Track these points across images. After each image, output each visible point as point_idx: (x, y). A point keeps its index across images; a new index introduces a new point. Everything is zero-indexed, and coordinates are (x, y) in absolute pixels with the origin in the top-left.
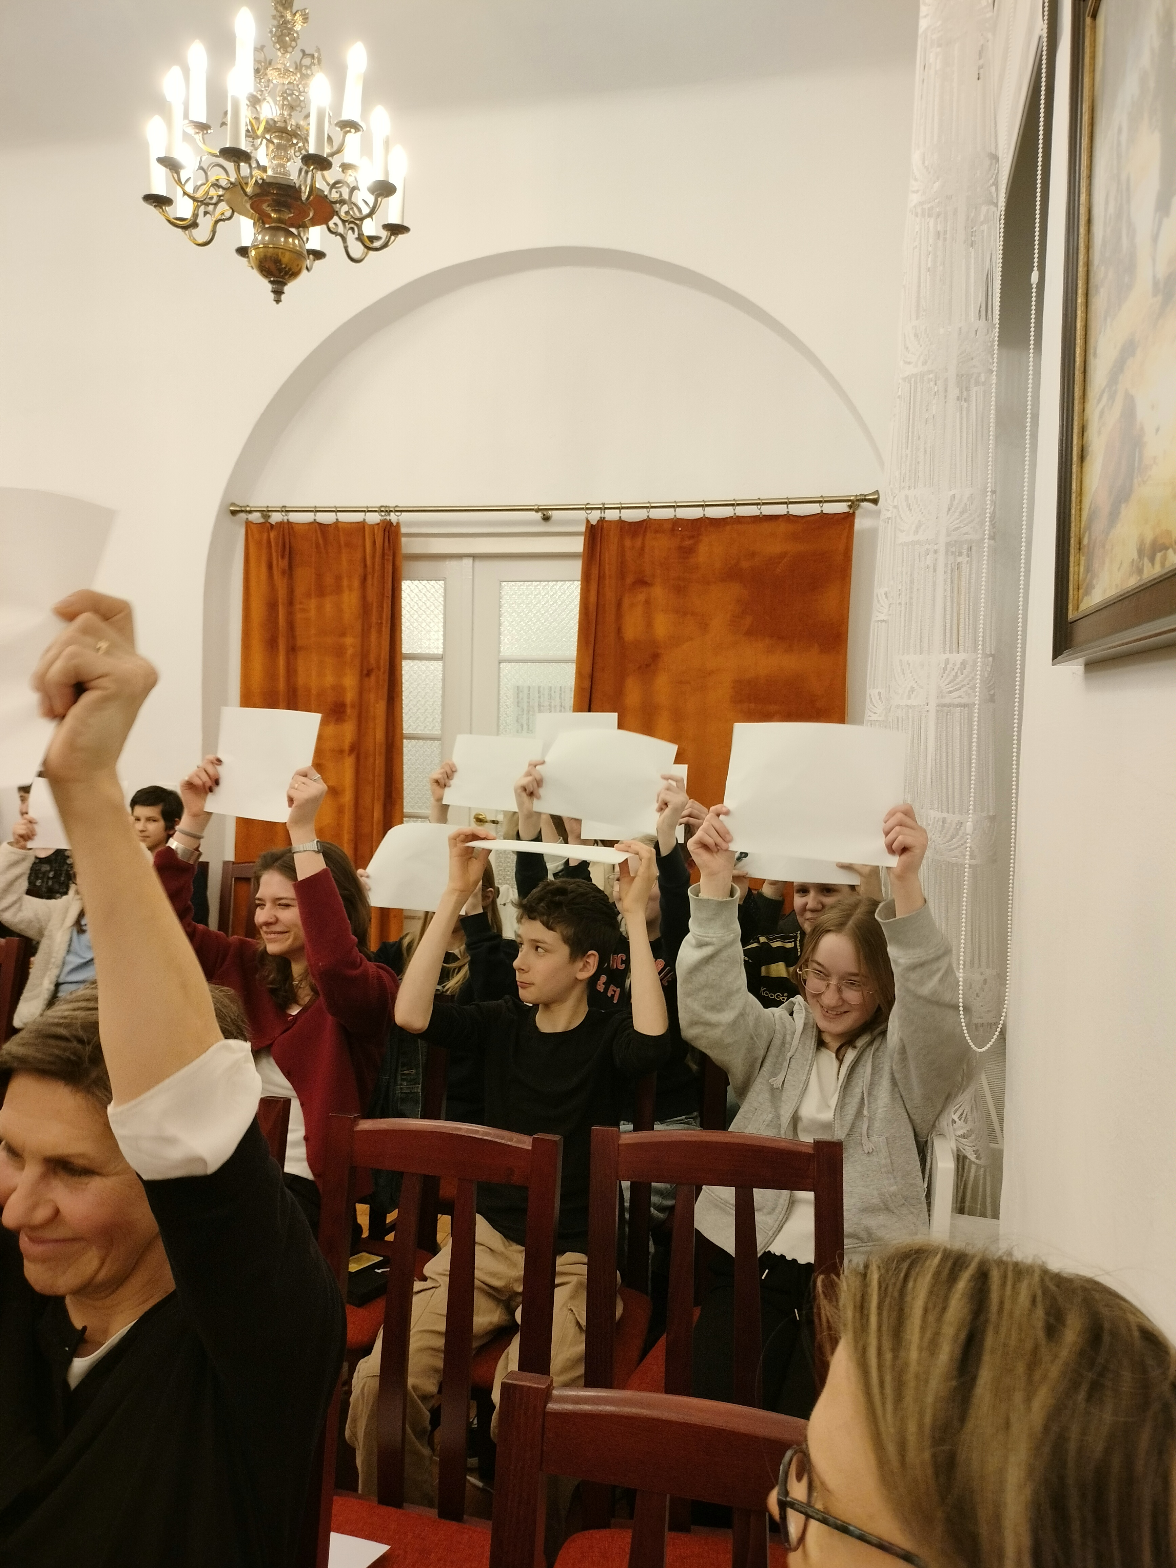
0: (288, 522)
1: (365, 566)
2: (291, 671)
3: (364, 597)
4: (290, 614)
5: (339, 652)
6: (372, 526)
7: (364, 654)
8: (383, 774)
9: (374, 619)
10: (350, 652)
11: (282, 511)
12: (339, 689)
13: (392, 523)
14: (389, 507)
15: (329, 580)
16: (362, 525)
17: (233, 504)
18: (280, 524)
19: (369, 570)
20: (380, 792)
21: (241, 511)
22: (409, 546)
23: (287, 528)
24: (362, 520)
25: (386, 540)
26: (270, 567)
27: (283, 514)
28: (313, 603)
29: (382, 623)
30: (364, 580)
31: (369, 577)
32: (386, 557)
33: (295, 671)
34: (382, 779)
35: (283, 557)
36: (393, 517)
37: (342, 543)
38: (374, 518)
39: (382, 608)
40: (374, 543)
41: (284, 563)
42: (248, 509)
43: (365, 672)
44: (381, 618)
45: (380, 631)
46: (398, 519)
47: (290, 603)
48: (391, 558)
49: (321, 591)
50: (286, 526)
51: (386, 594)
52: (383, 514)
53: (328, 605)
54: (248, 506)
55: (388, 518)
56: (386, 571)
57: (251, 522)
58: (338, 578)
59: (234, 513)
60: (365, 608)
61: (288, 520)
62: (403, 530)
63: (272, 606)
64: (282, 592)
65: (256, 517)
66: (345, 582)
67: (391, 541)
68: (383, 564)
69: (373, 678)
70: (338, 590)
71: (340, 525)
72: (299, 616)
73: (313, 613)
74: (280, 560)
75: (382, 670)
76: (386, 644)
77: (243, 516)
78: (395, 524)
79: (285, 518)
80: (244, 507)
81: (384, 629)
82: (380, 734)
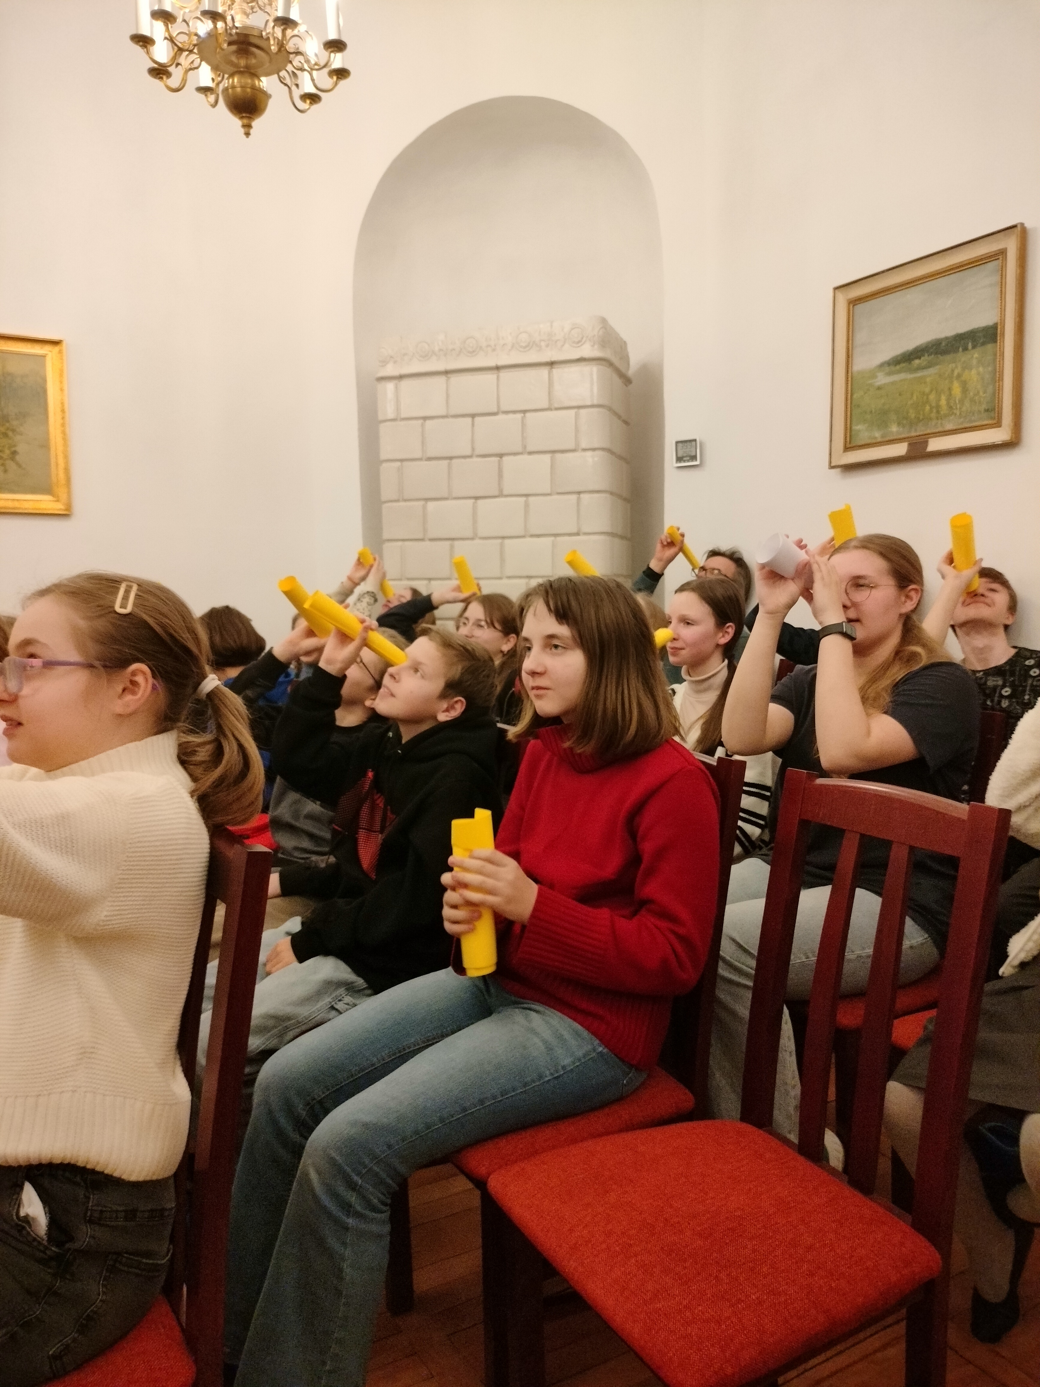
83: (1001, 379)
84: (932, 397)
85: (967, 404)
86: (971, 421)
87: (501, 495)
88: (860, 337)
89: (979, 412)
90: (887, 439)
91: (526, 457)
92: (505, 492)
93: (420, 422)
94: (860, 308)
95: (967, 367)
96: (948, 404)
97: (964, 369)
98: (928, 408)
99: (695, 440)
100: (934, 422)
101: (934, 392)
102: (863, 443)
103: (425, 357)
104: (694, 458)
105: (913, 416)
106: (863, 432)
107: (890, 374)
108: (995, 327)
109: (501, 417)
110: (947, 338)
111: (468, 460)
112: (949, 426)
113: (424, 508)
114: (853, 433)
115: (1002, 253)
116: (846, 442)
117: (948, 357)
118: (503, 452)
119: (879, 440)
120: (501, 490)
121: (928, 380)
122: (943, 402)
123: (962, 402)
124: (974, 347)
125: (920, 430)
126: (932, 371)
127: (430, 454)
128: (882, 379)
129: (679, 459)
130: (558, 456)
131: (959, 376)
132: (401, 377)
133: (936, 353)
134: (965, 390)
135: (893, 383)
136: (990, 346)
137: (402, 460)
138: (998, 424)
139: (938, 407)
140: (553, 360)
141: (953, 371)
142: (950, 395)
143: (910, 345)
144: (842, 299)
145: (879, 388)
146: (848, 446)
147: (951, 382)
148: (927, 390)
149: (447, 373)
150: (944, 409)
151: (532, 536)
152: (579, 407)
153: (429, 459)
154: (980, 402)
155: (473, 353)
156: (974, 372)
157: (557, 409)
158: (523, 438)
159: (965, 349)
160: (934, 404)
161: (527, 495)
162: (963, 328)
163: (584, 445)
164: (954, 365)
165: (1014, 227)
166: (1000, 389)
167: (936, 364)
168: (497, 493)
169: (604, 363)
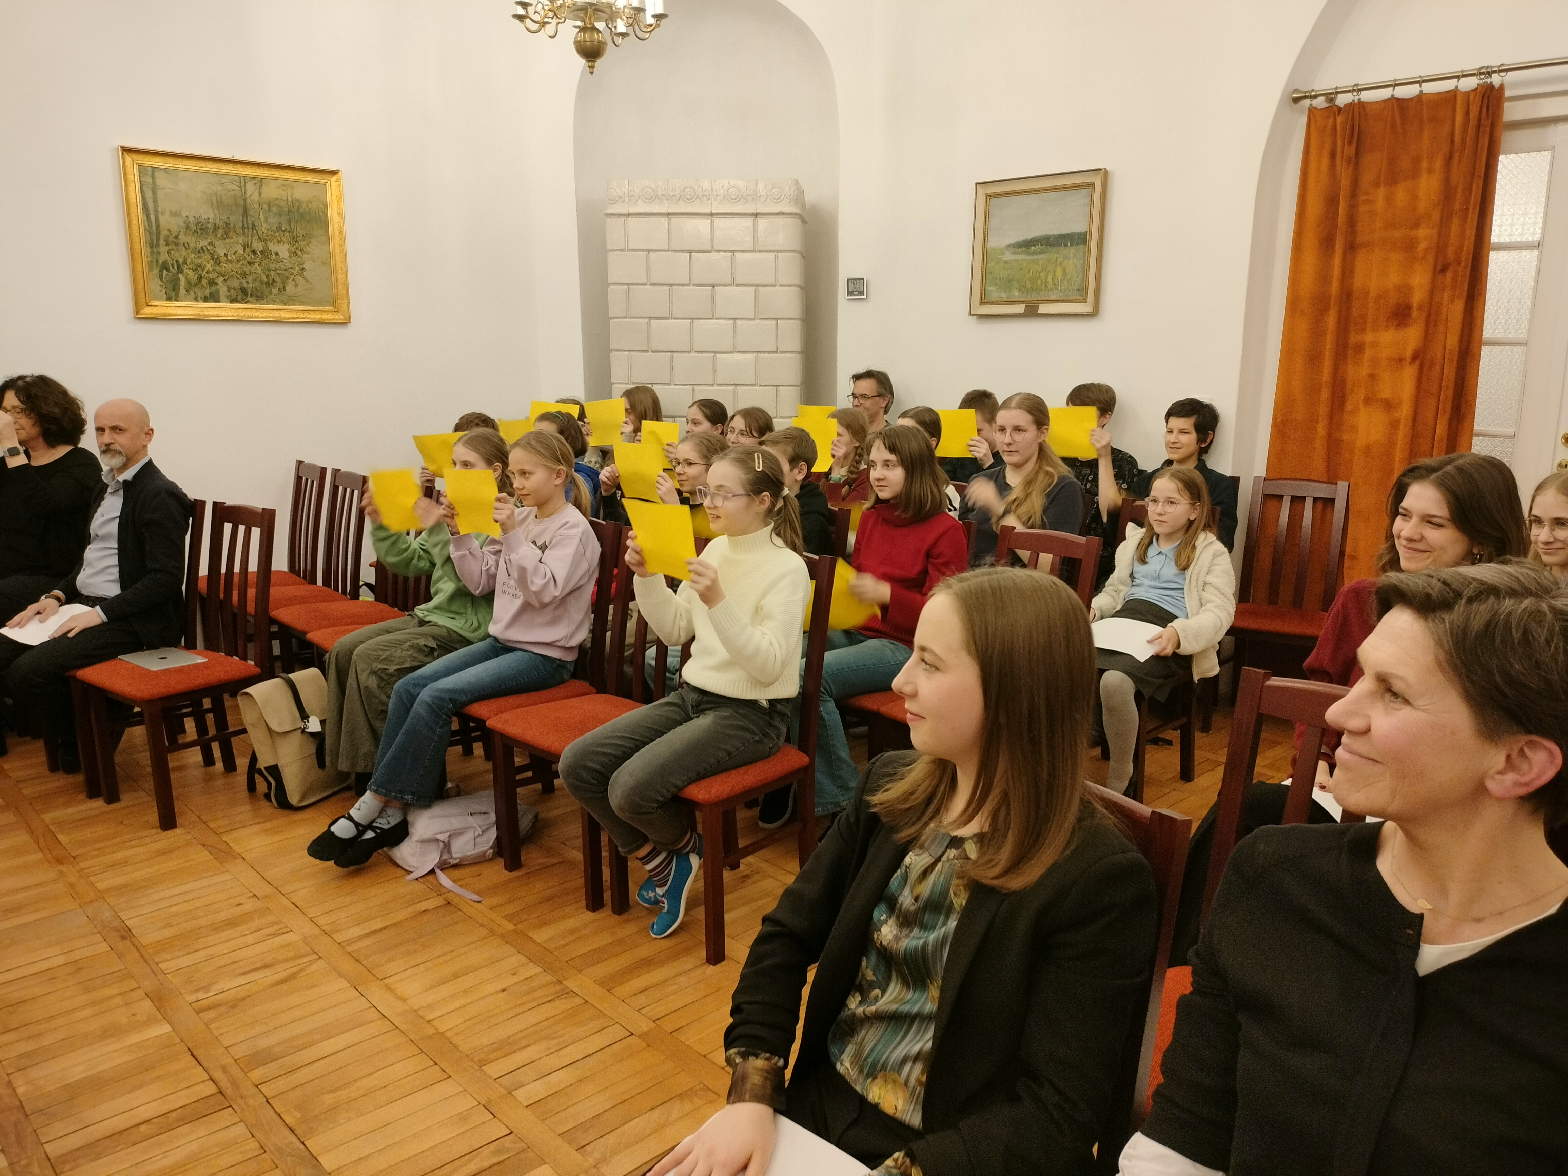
0: (1361, 103)
1: (1452, 142)
2: (1347, 272)
3: (1447, 181)
4: (1352, 207)
5: (1409, 246)
6: (1467, 94)
7: (1440, 247)
8: (1452, 385)
9: (1457, 206)
10: (1423, 245)
11: (1354, 90)
12: (1405, 290)
13: (1493, 86)
14: (1492, 67)
15: (1405, 164)
16: (1453, 95)
17: (1296, 91)
18: (1350, 106)
19: (1457, 145)
20: (1447, 405)
21: (1305, 97)
22: (1511, 112)
23: (1357, 110)
24: (1453, 88)
25: (1484, 109)
26: (1333, 156)
27: (1355, 93)
28: (1381, 193)
29: (1467, 209)
30: (1449, 159)
31: (1457, 155)
32: (1481, 129)
33: (1352, 272)
34: (1450, 393)
35: (1350, 143)
36: (1496, 79)
37: (1425, 117)
38: (1469, 84)
39: (1470, 191)
40: (1467, 113)
41: (1351, 150)
42: (1313, 93)
43: (1439, 268)
44: (1467, 202)
45: (1464, 219)
46: (1502, 81)
47: (1354, 194)
48: (1488, 129)
49: (1393, 177)
50: (1357, 107)
51: (1477, 173)
52: (1482, 77)
53: (1401, 194)
54: (1313, 90)
55: (1489, 80)
56: (1480, 145)
57: (1315, 108)
58: (1417, 160)
59: (1296, 100)
60: (1447, 193)
61: (1359, 100)
62: (1508, 93)
63: (1332, 201)
64: (1345, 183)
65: (1320, 103)
66: (1424, 165)
67: (1490, 108)
68: (1477, 137)
69: (1449, 275)
70: (1415, 173)
71: (1424, 98)
72: (1362, 209)
73: (1380, 203)
74: (1346, 146)
75: (1463, 264)
76: (1471, 233)
77: (1307, 103)
78: (1497, 86)
79: (1357, 98)
80: (1309, 92)
81: (1470, 216)
82: (1453, 340)
83: (1088, 270)
84: (1042, 275)
85: (1065, 282)
86: (1067, 296)
87: (713, 318)
88: (994, 223)
89: (1073, 290)
90: (1011, 300)
91: (733, 288)
92: (717, 316)
93: (645, 253)
94: (994, 201)
95: (1066, 258)
96: (1053, 281)
97: (1064, 259)
98: (1039, 282)
99: (863, 279)
100: (1043, 293)
101: (1044, 272)
102: (994, 300)
103: (650, 200)
104: (862, 293)
105: (1029, 286)
106: (994, 292)
107: (1015, 253)
108: (1085, 234)
109: (713, 254)
110: (1054, 235)
111: (686, 287)
112: (1053, 297)
113: (648, 324)
114: (987, 292)
115: (1092, 185)
116: (981, 298)
117: (1054, 249)
118: (715, 282)
119: (1005, 300)
120: (713, 313)
121: (1041, 262)
122: (1050, 280)
123: (1062, 281)
124: (1071, 245)
125: (1033, 297)
126: (1043, 256)
127: (653, 281)
128: (1008, 256)
129: (850, 293)
130: (760, 288)
131: (1061, 263)
132: (629, 215)
133: (1047, 245)
134: (1064, 273)
135: (1016, 260)
136: (1081, 247)
137: (628, 284)
138: (1085, 301)
139: (1046, 282)
140: (758, 212)
141: (1057, 259)
142: (1055, 275)
143: (1029, 236)
144: (982, 192)
145: (1006, 262)
146: (983, 301)
147: (1056, 266)
148: (1039, 269)
149: (668, 214)
150: (1050, 285)
151: (738, 352)
152: (778, 251)
153: (653, 285)
154: (1074, 284)
155: (691, 200)
156: (1071, 262)
157: (759, 251)
158: (732, 273)
159: (1066, 245)
160: (1044, 280)
161: (735, 319)
162: (1065, 231)
163: (781, 282)
164: (1058, 255)
165: (1101, 170)
166: (1087, 276)
167: (1047, 252)
168: (710, 316)
169: (797, 216)
